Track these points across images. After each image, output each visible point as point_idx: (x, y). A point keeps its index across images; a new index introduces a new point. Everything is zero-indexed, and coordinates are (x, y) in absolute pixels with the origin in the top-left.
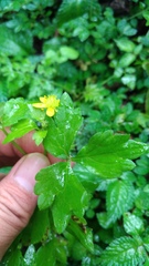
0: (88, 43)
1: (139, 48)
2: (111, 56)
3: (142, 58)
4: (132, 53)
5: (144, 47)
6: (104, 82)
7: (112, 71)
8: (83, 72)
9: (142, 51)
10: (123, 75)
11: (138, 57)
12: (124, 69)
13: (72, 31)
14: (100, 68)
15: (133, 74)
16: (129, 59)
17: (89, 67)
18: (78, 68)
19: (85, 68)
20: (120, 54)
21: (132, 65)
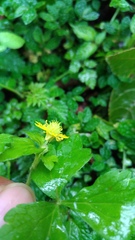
0: (37, 28)
1: (102, 36)
2: (67, 46)
3: (106, 49)
4: (93, 42)
5: (108, 35)
6: (58, 78)
7: (67, 63)
8: (33, 64)
9: (105, 40)
10: (81, 70)
11: (100, 48)
12: (82, 62)
13: (14, 11)
14: (53, 60)
15: (94, 69)
16: (89, 49)
17: (40, 58)
18: (27, 60)
19: (34, 60)
20: (78, 43)
21: (92, 57)
